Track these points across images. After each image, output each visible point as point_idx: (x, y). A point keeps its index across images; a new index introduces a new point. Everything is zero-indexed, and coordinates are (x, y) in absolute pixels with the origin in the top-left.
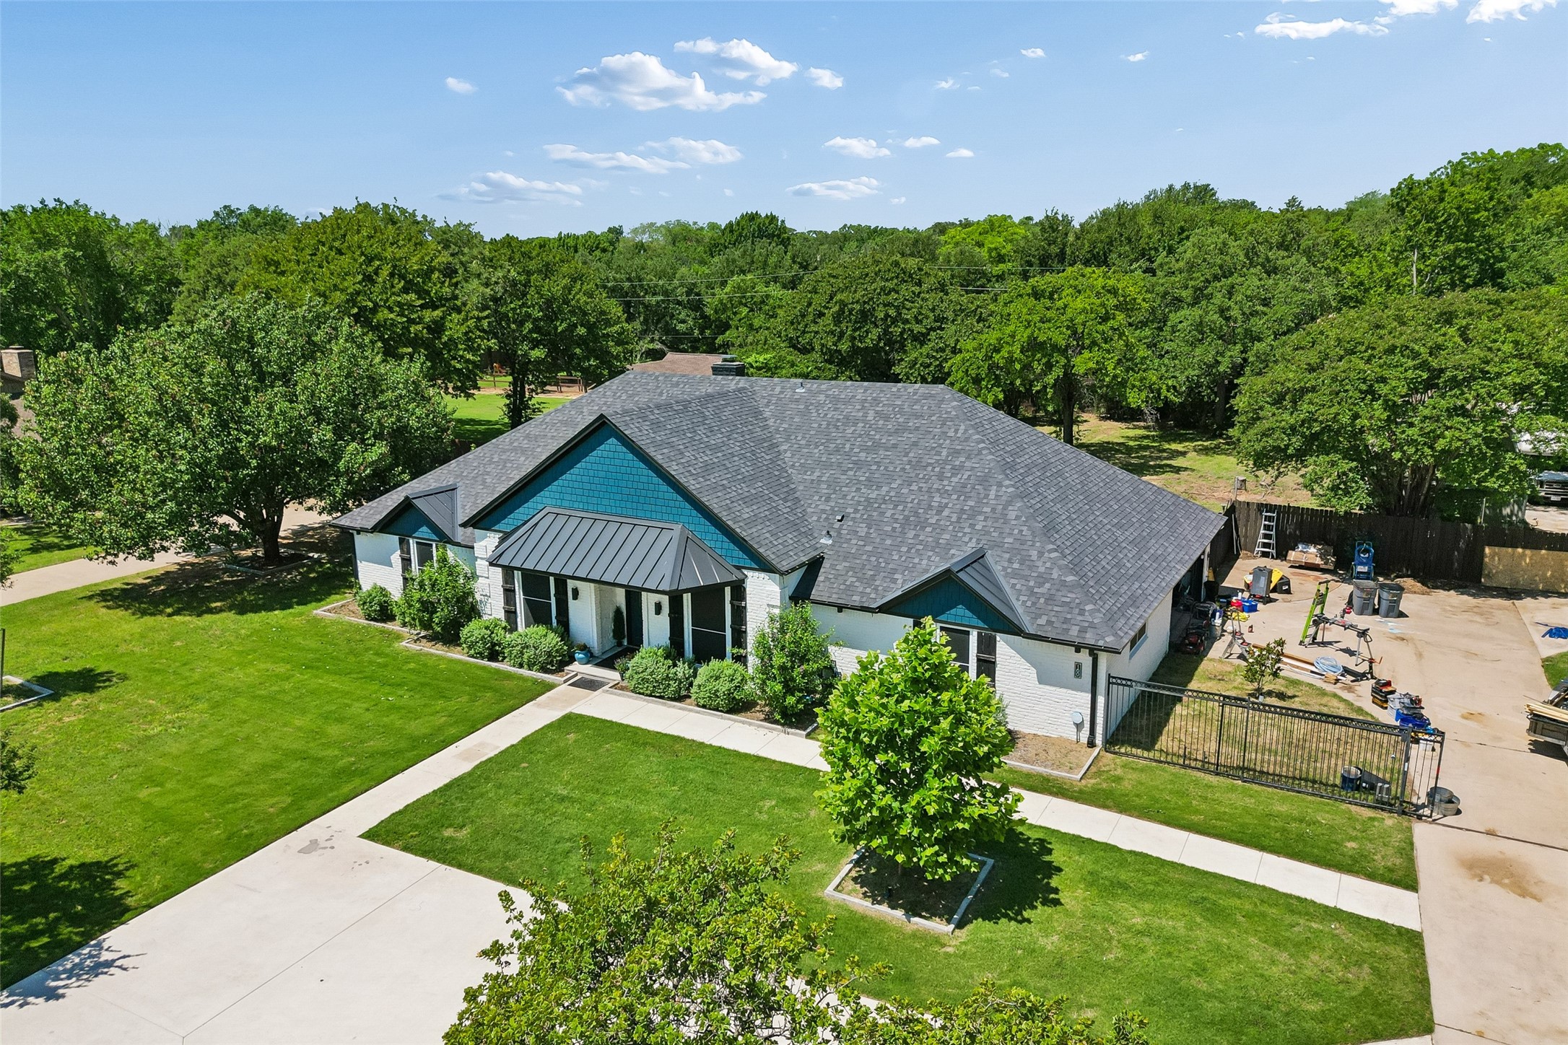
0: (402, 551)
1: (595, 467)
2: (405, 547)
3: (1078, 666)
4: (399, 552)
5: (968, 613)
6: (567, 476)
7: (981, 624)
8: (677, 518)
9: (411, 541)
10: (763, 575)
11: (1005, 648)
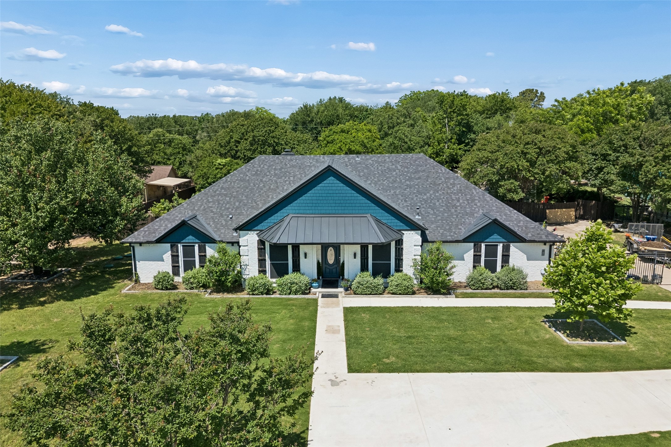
0: (172, 251)
1: (320, 192)
2: (175, 250)
3: (543, 251)
4: (170, 252)
5: (499, 237)
6: (303, 198)
7: (504, 240)
8: (367, 211)
9: (179, 245)
10: (412, 232)
11: (513, 249)
